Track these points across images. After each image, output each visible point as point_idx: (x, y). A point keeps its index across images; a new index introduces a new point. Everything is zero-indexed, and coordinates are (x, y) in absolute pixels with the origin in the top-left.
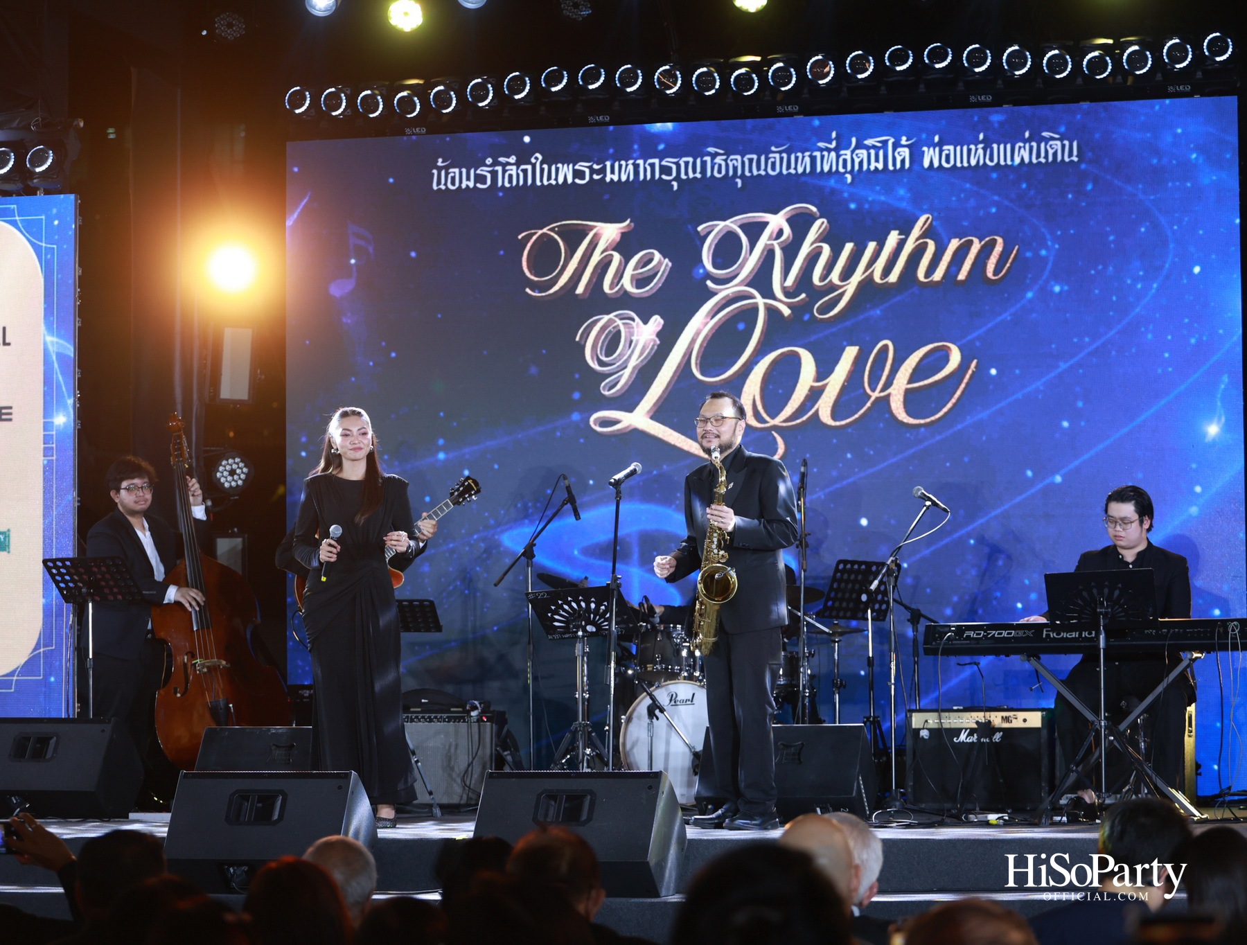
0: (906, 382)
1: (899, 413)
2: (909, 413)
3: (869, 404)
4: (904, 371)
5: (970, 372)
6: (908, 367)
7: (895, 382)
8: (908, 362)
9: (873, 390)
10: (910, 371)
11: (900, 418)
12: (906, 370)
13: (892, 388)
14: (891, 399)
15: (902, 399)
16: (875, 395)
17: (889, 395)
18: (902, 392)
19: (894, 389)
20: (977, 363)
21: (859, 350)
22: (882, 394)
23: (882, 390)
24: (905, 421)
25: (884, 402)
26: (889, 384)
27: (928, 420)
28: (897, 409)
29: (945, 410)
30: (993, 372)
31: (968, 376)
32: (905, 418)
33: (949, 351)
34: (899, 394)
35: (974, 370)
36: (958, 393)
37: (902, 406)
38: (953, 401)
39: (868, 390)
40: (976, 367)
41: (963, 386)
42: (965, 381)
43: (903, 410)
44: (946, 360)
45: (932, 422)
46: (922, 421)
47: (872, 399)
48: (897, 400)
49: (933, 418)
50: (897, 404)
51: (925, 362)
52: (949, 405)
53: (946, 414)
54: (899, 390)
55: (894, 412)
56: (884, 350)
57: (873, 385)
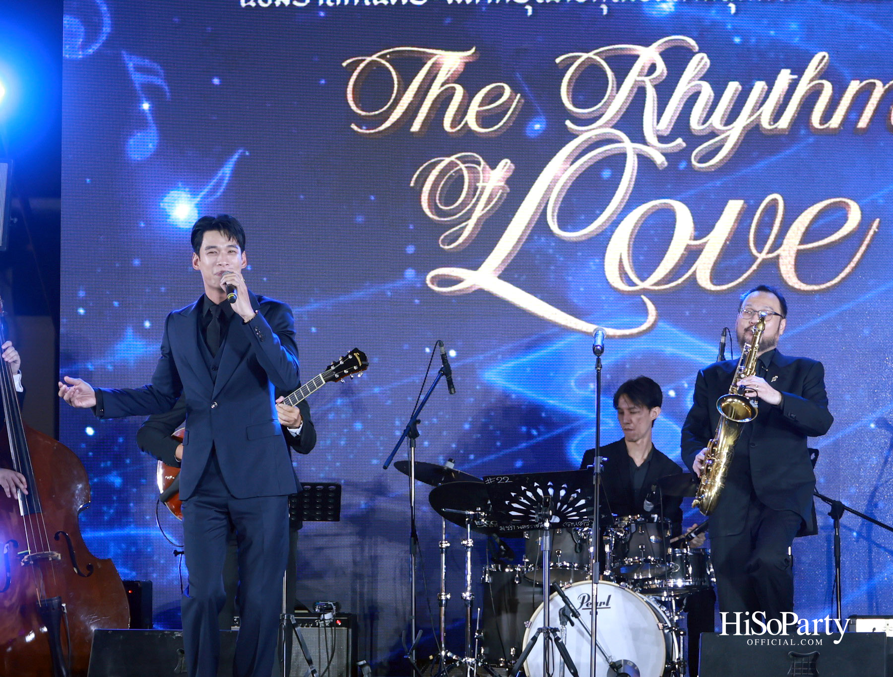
0: (798, 242)
1: (789, 278)
2: (801, 277)
3: (754, 267)
4: (796, 230)
5: (872, 232)
6: (800, 225)
7: (785, 241)
8: (800, 219)
9: (760, 252)
10: (803, 229)
11: (790, 284)
12: (798, 229)
13: (782, 248)
14: (781, 261)
15: (793, 263)
16: (762, 256)
17: (778, 257)
18: (793, 254)
19: (784, 250)
20: (880, 222)
21: (745, 204)
22: (770, 256)
23: (769, 252)
24: (797, 286)
25: (773, 264)
26: (777, 244)
27: (823, 286)
28: (788, 272)
29: (843, 275)
31: (869, 238)
32: (797, 283)
33: (847, 208)
34: (790, 256)
35: (877, 230)
36: (859, 256)
37: (793, 270)
38: (853, 264)
39: (754, 251)
40: (878, 227)
41: (864, 248)
42: (867, 242)
43: (794, 274)
44: (844, 218)
45: (828, 288)
46: (816, 288)
47: (759, 261)
48: (788, 263)
49: (828, 284)
50: (787, 267)
51: (821, 222)
52: (848, 270)
53: (844, 279)
54: (789, 251)
55: (784, 276)
56: (773, 205)
57: (760, 246)
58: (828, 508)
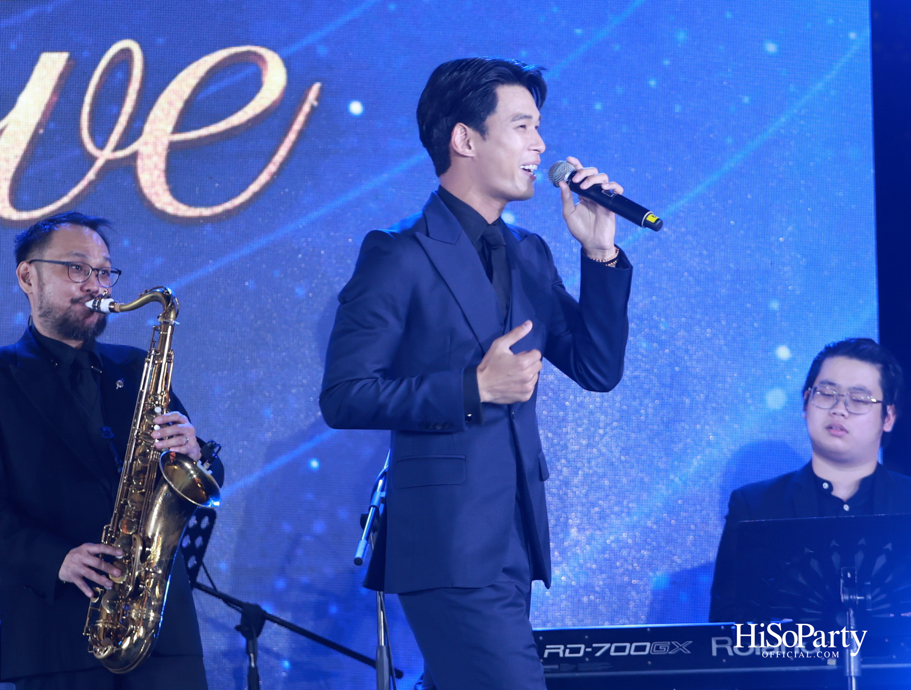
0: (170, 128)
1: (157, 194)
2: (177, 192)
3: (91, 175)
4: (166, 106)
5: (306, 108)
6: (174, 97)
7: (147, 128)
8: (174, 85)
9: (101, 146)
10: (179, 105)
11: (158, 205)
12: (170, 103)
13: (141, 140)
14: (140, 162)
15: (162, 165)
16: (104, 156)
17: (134, 156)
18: (162, 150)
19: (146, 144)
20: (322, 90)
21: (69, 59)
22: (120, 154)
23: (119, 146)
24: (170, 210)
25: (125, 170)
26: (133, 132)
27: (219, 209)
28: (153, 185)
29: (254, 188)
30: (356, 108)
31: (301, 119)
32: (170, 204)
33: (260, 64)
34: (156, 153)
35: (316, 104)
36: (283, 152)
37: (162, 179)
38: (272, 168)
39: (90, 147)
40: (318, 99)
41: (292, 137)
42: (297, 126)
43: (165, 187)
44: (255, 84)
45: (228, 213)
46: (206, 212)
47: (99, 164)
48: (152, 166)
49: (228, 205)
50: (151, 174)
51: (213, 89)
52: (264, 178)
53: (256, 195)
54: (155, 145)
55: (146, 191)
56: (124, 60)
57: (100, 136)
58: (235, 617)
